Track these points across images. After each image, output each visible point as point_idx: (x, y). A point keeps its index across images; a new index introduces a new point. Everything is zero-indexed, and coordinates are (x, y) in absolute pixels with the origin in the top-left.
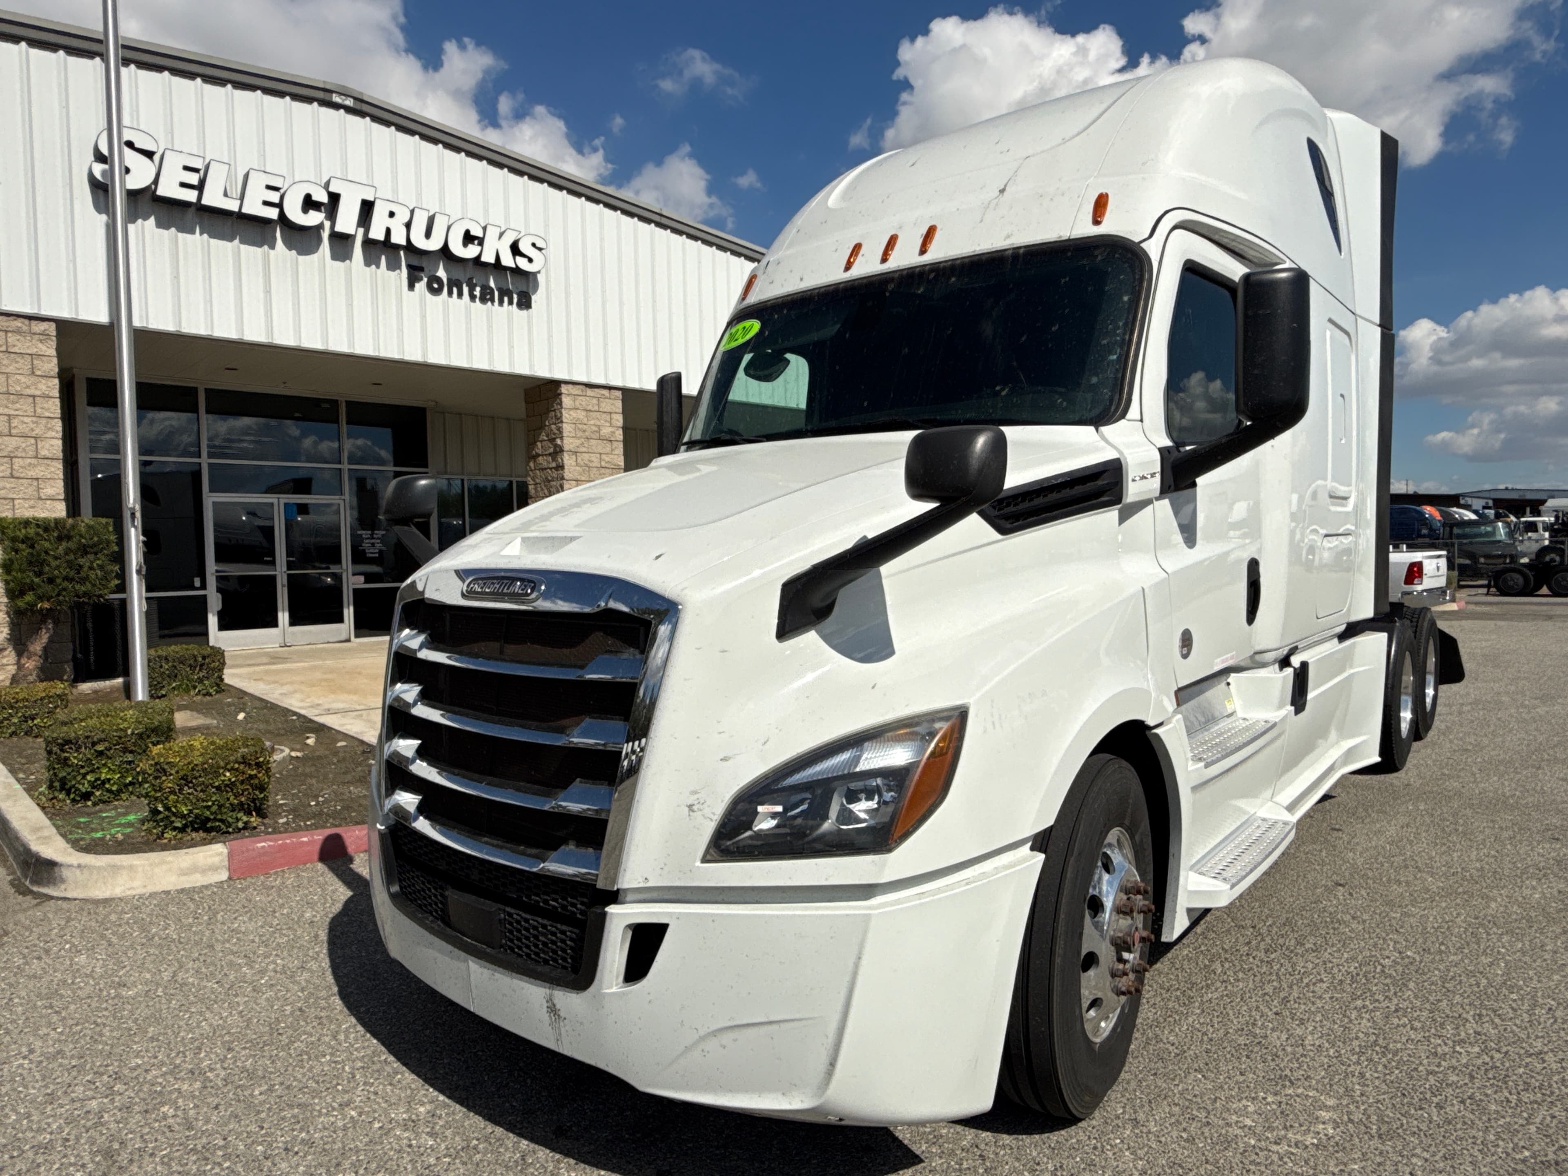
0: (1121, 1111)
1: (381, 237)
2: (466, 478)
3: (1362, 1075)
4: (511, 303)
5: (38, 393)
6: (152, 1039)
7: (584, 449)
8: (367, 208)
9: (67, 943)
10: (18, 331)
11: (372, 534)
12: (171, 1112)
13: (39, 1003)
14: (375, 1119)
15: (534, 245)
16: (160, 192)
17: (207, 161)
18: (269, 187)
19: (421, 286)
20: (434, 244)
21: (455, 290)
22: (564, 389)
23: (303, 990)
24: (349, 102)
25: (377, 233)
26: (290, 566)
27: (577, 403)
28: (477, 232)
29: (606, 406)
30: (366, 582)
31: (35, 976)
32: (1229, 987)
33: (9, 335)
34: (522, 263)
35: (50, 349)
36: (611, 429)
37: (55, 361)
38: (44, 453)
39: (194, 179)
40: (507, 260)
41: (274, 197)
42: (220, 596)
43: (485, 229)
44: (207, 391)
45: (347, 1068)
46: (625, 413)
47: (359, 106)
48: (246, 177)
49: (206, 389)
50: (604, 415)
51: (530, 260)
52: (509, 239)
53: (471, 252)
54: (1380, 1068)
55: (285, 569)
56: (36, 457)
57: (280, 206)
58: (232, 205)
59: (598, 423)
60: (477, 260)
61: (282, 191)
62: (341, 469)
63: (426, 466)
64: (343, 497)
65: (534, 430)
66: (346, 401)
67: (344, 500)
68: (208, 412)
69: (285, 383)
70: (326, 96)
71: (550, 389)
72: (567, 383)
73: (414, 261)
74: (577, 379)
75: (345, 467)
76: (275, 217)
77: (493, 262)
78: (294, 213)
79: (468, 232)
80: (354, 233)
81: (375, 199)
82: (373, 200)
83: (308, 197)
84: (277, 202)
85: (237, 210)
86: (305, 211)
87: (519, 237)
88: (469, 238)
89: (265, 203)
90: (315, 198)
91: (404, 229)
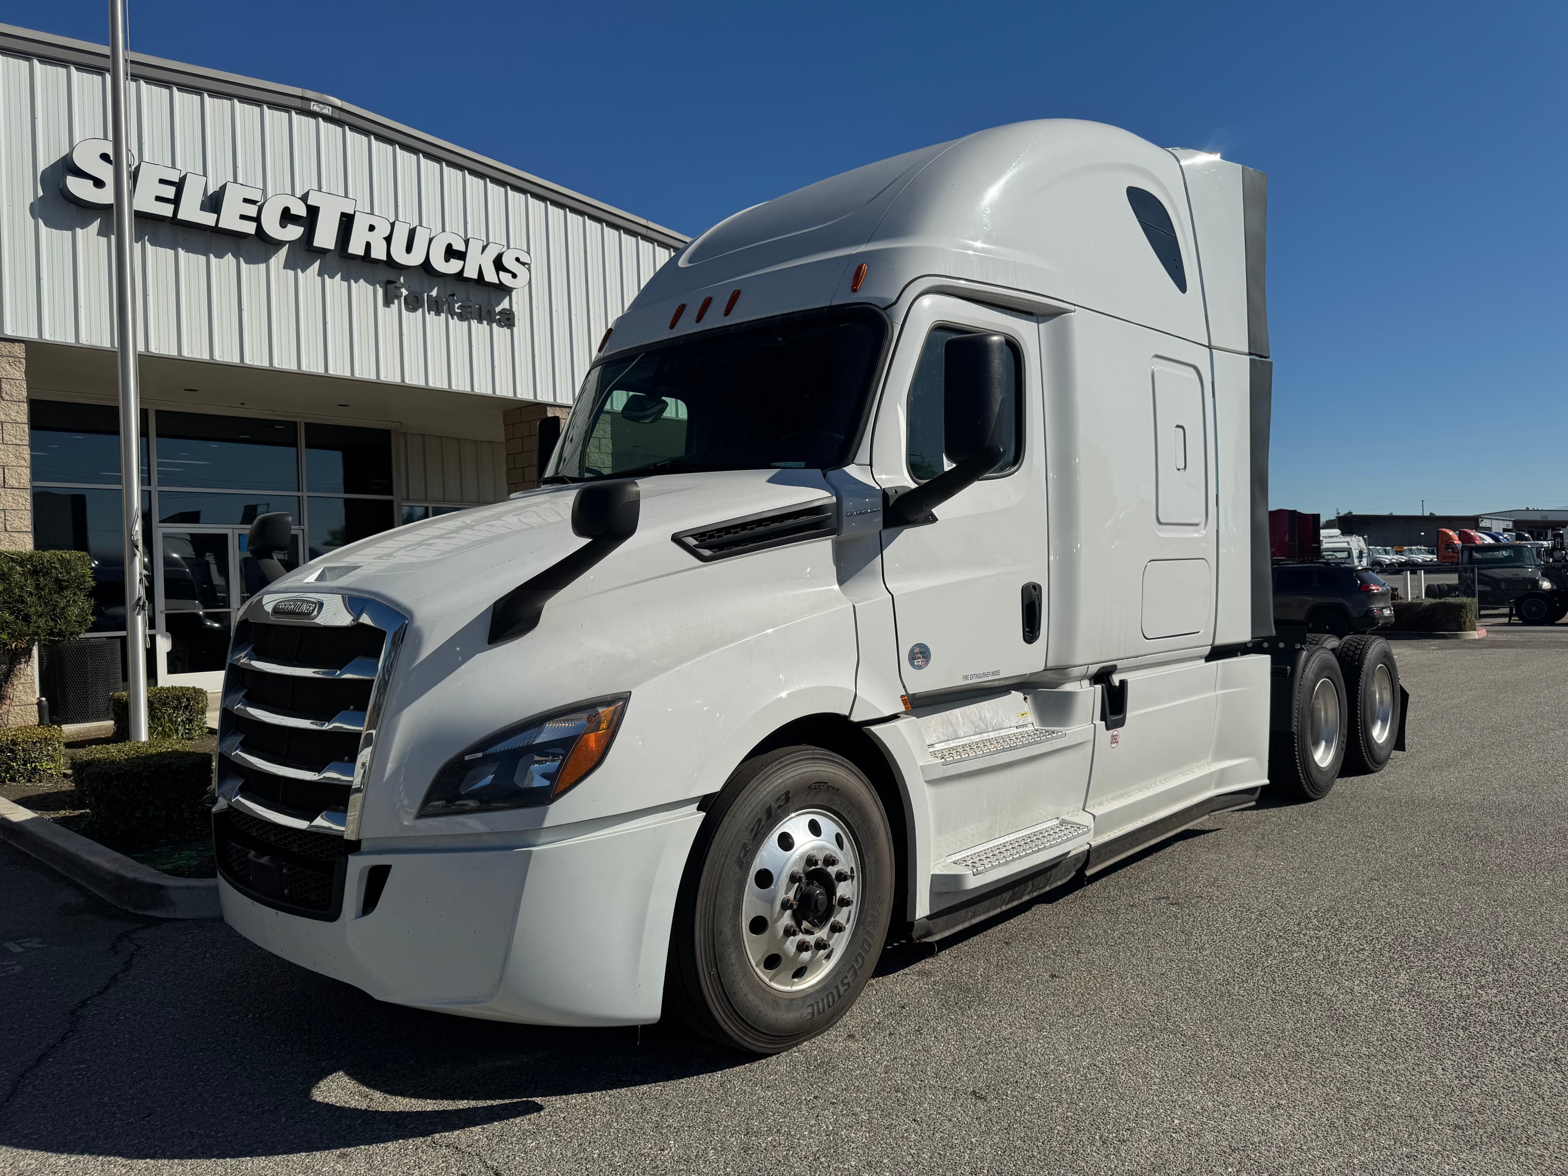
1: (361, 252)
4: (490, 323)
15: (517, 259)
17: (183, 174)
18: (246, 200)
19: (398, 303)
20: (415, 259)
21: (434, 307)
24: (327, 111)
28: (459, 246)
34: (505, 278)
35: (18, 373)
37: (24, 384)
38: (11, 482)
39: (169, 192)
40: (490, 276)
41: (252, 211)
42: (169, 636)
43: (467, 242)
44: (159, 413)
46: (614, 439)
47: (337, 115)
48: (223, 189)
49: (157, 411)
51: (514, 276)
52: (492, 253)
53: (454, 266)
56: (4, 487)
57: (257, 219)
58: (209, 219)
60: (459, 276)
61: (259, 204)
62: (299, 497)
63: (391, 493)
64: (302, 527)
65: (514, 454)
66: (305, 423)
67: (303, 530)
68: (158, 436)
69: (243, 404)
70: (304, 105)
71: (533, 412)
72: (552, 406)
73: (393, 276)
74: (560, 402)
75: (305, 494)
76: (253, 232)
77: (476, 277)
78: (272, 227)
79: (449, 246)
80: (333, 248)
81: (355, 212)
82: (353, 213)
83: (286, 210)
84: (255, 216)
85: (214, 225)
86: (283, 225)
87: (503, 251)
88: (451, 253)
89: (243, 217)
90: (292, 212)
91: (384, 243)
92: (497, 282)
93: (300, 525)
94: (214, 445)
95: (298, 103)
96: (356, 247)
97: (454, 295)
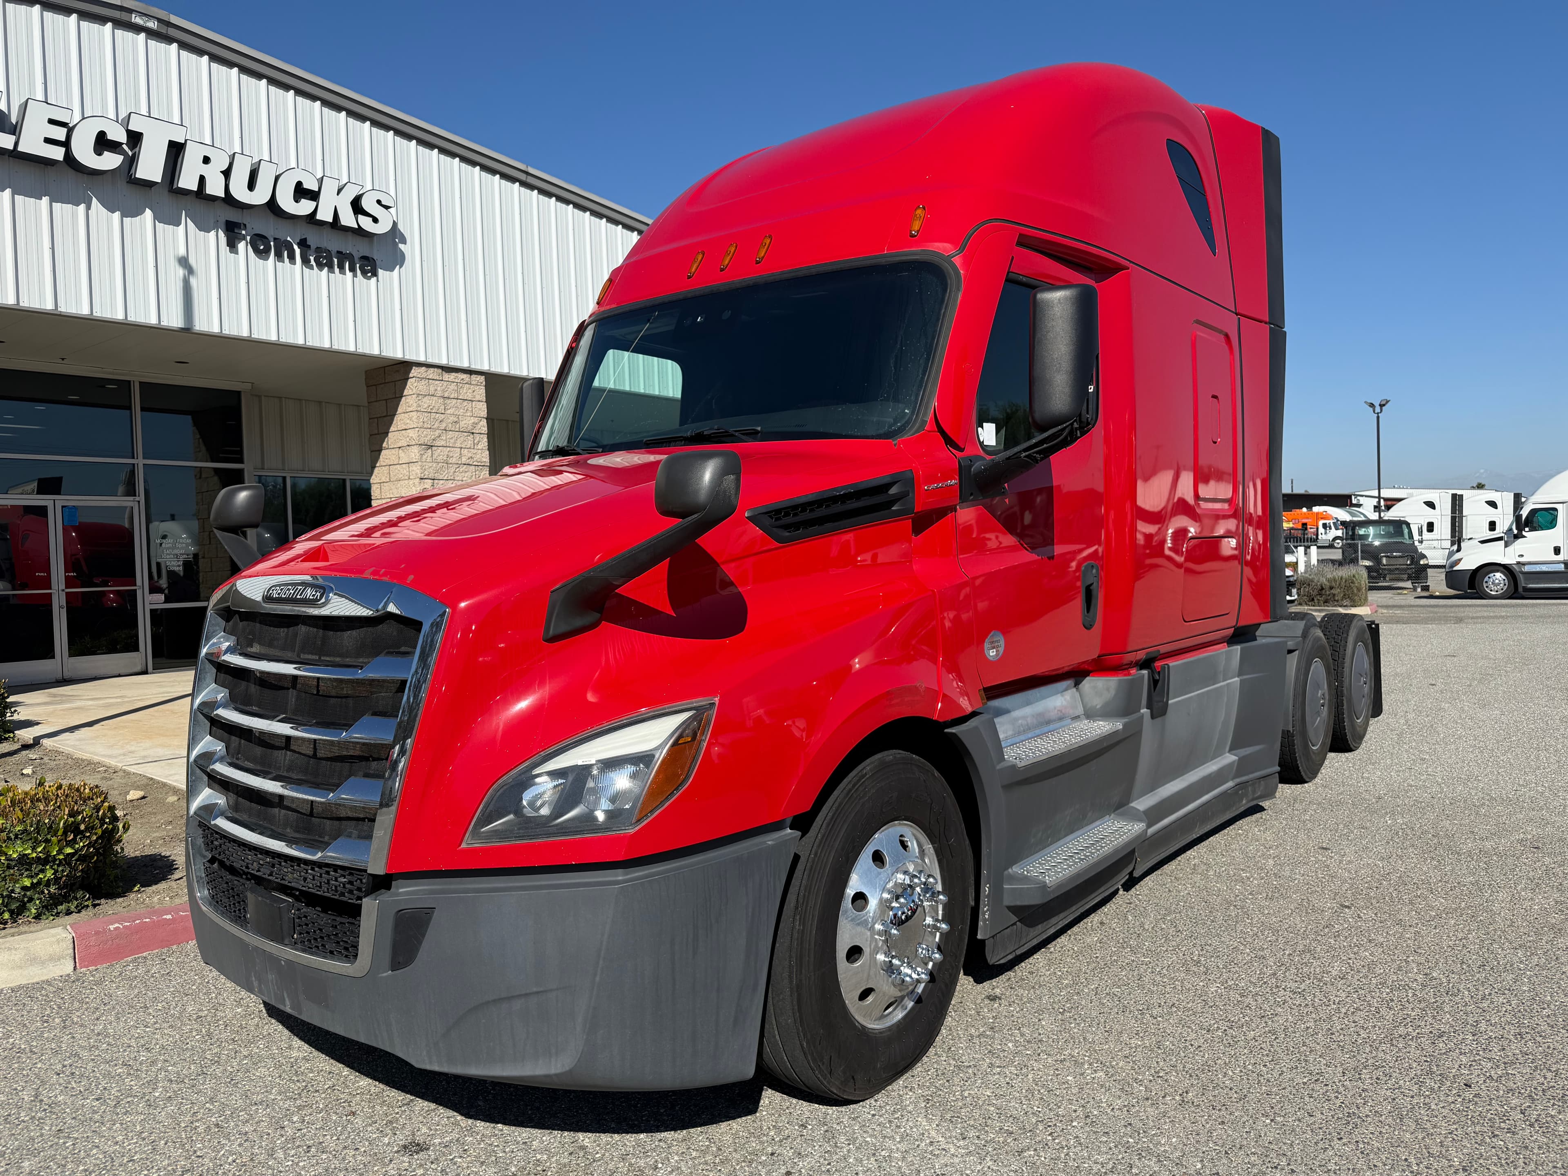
1: (194, 187)
2: (288, 476)
4: (353, 269)
7: (442, 443)
8: (176, 150)
11: (175, 543)
15: (379, 202)
18: (52, 122)
19: (243, 247)
21: (285, 252)
22: (415, 372)
24: (152, 25)
26: (69, 583)
27: (433, 389)
28: (310, 184)
29: (466, 392)
30: (167, 601)
34: (366, 223)
36: (473, 420)
40: (348, 219)
41: (60, 134)
43: (321, 181)
46: (488, 400)
47: (163, 30)
48: (24, 106)
50: (465, 403)
51: (375, 220)
52: (349, 194)
53: (305, 207)
55: (63, 586)
57: (66, 144)
58: (6, 142)
59: (457, 413)
61: (69, 126)
62: (134, 464)
63: (241, 461)
64: (137, 499)
65: (377, 418)
66: (140, 382)
67: (139, 502)
69: (63, 359)
70: (123, 16)
71: (398, 371)
72: (419, 365)
73: (233, 216)
74: (431, 360)
75: (140, 462)
76: (61, 158)
77: (331, 221)
78: (84, 153)
79: (299, 184)
80: (159, 181)
81: (186, 141)
82: (183, 142)
83: (101, 136)
84: (63, 139)
85: (11, 147)
86: (99, 151)
87: (361, 193)
88: (301, 192)
89: (48, 141)
90: (110, 136)
91: (222, 178)
92: (357, 227)
93: (135, 495)
94: (42, 407)
95: (117, 14)
96: (187, 181)
97: (306, 239)
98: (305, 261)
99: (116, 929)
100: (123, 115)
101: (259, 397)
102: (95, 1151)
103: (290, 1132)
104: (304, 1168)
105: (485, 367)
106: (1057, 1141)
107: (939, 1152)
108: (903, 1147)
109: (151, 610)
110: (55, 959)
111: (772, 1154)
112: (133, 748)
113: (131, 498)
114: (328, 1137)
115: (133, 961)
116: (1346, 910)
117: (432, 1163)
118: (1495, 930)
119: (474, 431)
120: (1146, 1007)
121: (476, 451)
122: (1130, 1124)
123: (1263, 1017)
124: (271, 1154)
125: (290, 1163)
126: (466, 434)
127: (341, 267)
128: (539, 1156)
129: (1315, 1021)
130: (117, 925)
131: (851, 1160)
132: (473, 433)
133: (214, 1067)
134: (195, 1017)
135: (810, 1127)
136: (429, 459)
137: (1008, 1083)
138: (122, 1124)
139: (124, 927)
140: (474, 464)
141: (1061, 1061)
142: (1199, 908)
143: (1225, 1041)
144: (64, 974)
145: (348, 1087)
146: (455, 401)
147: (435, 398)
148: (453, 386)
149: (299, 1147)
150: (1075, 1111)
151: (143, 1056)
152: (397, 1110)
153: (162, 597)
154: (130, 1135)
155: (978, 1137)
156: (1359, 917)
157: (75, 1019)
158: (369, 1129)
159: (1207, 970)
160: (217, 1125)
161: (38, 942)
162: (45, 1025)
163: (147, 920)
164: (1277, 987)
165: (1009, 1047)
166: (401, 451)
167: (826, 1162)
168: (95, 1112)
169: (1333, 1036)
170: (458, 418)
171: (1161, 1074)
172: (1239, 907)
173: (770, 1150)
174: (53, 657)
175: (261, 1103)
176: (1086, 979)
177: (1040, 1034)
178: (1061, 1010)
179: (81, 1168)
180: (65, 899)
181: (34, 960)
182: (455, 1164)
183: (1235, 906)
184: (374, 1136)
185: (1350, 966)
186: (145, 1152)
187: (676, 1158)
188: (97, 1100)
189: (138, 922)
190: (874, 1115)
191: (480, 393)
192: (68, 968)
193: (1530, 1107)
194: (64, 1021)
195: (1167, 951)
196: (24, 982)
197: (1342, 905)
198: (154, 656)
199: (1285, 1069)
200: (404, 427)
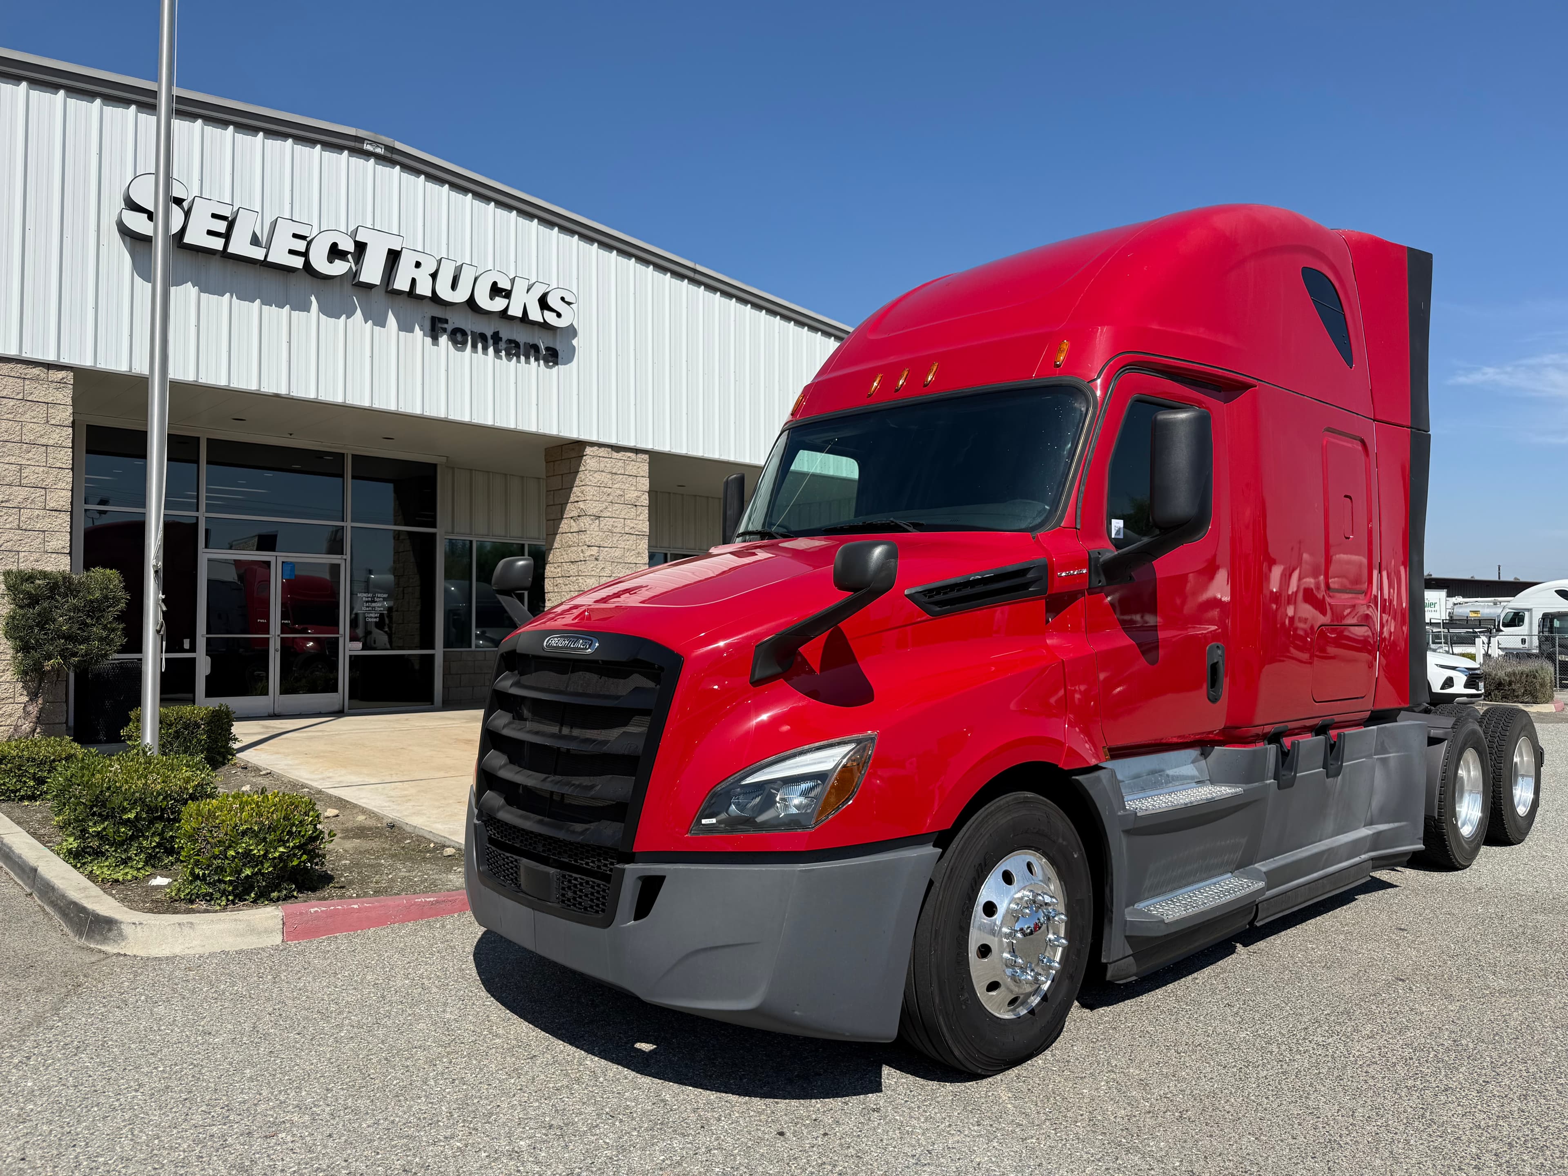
0: (1178, 1164)
1: (407, 288)
2: (474, 540)
3: (1407, 1142)
4: (537, 359)
5: (51, 442)
6: (251, 1079)
7: (609, 514)
8: (393, 257)
9: (141, 994)
10: (36, 379)
11: (373, 597)
12: (289, 1138)
13: (133, 1046)
14: (480, 1149)
15: (563, 299)
16: (188, 239)
17: (235, 209)
18: (295, 236)
19: (444, 340)
20: (460, 296)
21: (480, 346)
22: (588, 450)
23: (383, 1042)
24: (380, 151)
25: (401, 283)
26: (284, 629)
27: (602, 465)
28: (504, 284)
29: (632, 469)
31: (120, 1022)
32: (1285, 1066)
33: (27, 382)
34: (550, 317)
35: (65, 396)
36: (636, 494)
37: (70, 410)
38: (52, 505)
39: (221, 227)
40: (535, 314)
41: (301, 246)
42: (209, 659)
43: (513, 281)
44: (209, 440)
45: (443, 1108)
46: (651, 476)
47: (389, 155)
48: (274, 224)
49: (208, 439)
50: (631, 478)
51: (559, 315)
52: (537, 292)
53: (499, 304)
54: (1425, 1136)
55: (278, 632)
56: (45, 509)
57: (305, 254)
58: (258, 254)
59: (623, 487)
60: (504, 314)
61: (308, 239)
62: (343, 527)
63: (434, 526)
64: (344, 557)
66: (352, 455)
67: (346, 560)
68: (208, 463)
69: (291, 434)
70: (358, 145)
71: (573, 449)
72: (592, 444)
73: (438, 312)
74: (603, 440)
75: (348, 524)
76: (301, 266)
77: (521, 316)
78: (320, 262)
79: (495, 284)
80: (378, 283)
81: (402, 248)
82: (400, 250)
83: (334, 246)
84: (304, 251)
85: (263, 259)
86: (331, 261)
87: (547, 291)
88: (496, 291)
89: (292, 252)
90: (340, 247)
91: (430, 279)
92: (542, 321)
93: (343, 554)
94: (269, 474)
95: (352, 144)
97: (498, 332)
98: (497, 352)
99: (316, 912)
100: (352, 228)
101: (453, 468)
102: (296, 1068)
103: (440, 1068)
104: (449, 1093)
105: (649, 446)
106: (1058, 1134)
107: (954, 1132)
108: (924, 1126)
109: (351, 656)
110: (268, 931)
111: (815, 1120)
112: (331, 775)
113: (339, 556)
114: (469, 1075)
115: (328, 939)
116: (1400, 983)
117: (546, 1099)
118: (1544, 1011)
119: (637, 504)
120: (1173, 1045)
121: (637, 522)
122: (1127, 1129)
123: (1280, 1061)
124: (425, 1082)
125: (439, 1089)
126: (629, 506)
127: (527, 358)
128: (628, 1103)
129: (1329, 1069)
130: (316, 909)
131: (879, 1131)
132: (636, 506)
133: (386, 1020)
134: (373, 983)
135: (851, 1104)
136: (596, 529)
137: (1029, 1090)
138: (316, 1052)
139: (322, 911)
140: (637, 533)
141: (1081, 1078)
142: (1255, 970)
143: (1237, 1077)
144: (275, 944)
145: (486, 1042)
146: (621, 476)
147: (603, 474)
148: (620, 464)
149: (446, 1079)
150: (1082, 1115)
151: (333, 1007)
152: (522, 1062)
153: (360, 645)
154: (322, 1059)
155: (991, 1125)
156: (1411, 989)
157: (283, 977)
158: (500, 1072)
159: (1243, 1020)
160: (386, 1059)
161: (257, 916)
162: (261, 979)
163: (340, 907)
164: (1304, 1039)
165: (1038, 1064)
166: (572, 521)
167: (858, 1130)
168: (296, 1042)
169: (1342, 1082)
170: (624, 492)
171: (1168, 1096)
172: (1293, 972)
173: (814, 1117)
174: (267, 694)
175: (420, 1047)
176: (1125, 1018)
177: (1069, 1056)
178: (1094, 1040)
179: (287, 1078)
180: (277, 887)
181: (252, 930)
182: (563, 1102)
183: (1291, 971)
184: (504, 1077)
185: (1383, 1028)
186: (333, 1072)
187: (737, 1115)
188: (299, 1034)
189: (332, 908)
190: (906, 1101)
191: (645, 468)
192: (277, 939)
193: (1506, 1151)
194: (275, 978)
195: (1210, 1002)
196: (245, 948)
197: (1397, 979)
198: (350, 698)
199: (1284, 1103)
200: (577, 499)
